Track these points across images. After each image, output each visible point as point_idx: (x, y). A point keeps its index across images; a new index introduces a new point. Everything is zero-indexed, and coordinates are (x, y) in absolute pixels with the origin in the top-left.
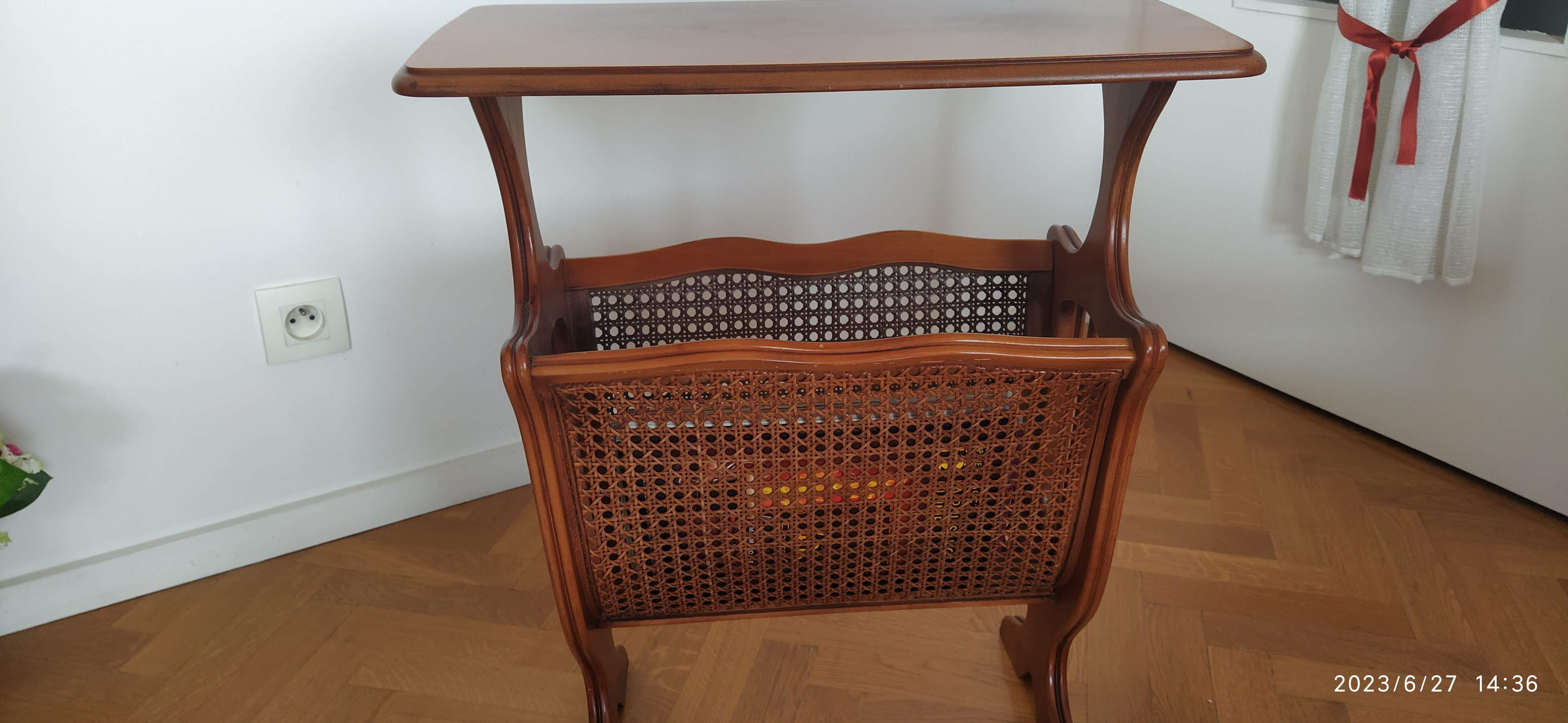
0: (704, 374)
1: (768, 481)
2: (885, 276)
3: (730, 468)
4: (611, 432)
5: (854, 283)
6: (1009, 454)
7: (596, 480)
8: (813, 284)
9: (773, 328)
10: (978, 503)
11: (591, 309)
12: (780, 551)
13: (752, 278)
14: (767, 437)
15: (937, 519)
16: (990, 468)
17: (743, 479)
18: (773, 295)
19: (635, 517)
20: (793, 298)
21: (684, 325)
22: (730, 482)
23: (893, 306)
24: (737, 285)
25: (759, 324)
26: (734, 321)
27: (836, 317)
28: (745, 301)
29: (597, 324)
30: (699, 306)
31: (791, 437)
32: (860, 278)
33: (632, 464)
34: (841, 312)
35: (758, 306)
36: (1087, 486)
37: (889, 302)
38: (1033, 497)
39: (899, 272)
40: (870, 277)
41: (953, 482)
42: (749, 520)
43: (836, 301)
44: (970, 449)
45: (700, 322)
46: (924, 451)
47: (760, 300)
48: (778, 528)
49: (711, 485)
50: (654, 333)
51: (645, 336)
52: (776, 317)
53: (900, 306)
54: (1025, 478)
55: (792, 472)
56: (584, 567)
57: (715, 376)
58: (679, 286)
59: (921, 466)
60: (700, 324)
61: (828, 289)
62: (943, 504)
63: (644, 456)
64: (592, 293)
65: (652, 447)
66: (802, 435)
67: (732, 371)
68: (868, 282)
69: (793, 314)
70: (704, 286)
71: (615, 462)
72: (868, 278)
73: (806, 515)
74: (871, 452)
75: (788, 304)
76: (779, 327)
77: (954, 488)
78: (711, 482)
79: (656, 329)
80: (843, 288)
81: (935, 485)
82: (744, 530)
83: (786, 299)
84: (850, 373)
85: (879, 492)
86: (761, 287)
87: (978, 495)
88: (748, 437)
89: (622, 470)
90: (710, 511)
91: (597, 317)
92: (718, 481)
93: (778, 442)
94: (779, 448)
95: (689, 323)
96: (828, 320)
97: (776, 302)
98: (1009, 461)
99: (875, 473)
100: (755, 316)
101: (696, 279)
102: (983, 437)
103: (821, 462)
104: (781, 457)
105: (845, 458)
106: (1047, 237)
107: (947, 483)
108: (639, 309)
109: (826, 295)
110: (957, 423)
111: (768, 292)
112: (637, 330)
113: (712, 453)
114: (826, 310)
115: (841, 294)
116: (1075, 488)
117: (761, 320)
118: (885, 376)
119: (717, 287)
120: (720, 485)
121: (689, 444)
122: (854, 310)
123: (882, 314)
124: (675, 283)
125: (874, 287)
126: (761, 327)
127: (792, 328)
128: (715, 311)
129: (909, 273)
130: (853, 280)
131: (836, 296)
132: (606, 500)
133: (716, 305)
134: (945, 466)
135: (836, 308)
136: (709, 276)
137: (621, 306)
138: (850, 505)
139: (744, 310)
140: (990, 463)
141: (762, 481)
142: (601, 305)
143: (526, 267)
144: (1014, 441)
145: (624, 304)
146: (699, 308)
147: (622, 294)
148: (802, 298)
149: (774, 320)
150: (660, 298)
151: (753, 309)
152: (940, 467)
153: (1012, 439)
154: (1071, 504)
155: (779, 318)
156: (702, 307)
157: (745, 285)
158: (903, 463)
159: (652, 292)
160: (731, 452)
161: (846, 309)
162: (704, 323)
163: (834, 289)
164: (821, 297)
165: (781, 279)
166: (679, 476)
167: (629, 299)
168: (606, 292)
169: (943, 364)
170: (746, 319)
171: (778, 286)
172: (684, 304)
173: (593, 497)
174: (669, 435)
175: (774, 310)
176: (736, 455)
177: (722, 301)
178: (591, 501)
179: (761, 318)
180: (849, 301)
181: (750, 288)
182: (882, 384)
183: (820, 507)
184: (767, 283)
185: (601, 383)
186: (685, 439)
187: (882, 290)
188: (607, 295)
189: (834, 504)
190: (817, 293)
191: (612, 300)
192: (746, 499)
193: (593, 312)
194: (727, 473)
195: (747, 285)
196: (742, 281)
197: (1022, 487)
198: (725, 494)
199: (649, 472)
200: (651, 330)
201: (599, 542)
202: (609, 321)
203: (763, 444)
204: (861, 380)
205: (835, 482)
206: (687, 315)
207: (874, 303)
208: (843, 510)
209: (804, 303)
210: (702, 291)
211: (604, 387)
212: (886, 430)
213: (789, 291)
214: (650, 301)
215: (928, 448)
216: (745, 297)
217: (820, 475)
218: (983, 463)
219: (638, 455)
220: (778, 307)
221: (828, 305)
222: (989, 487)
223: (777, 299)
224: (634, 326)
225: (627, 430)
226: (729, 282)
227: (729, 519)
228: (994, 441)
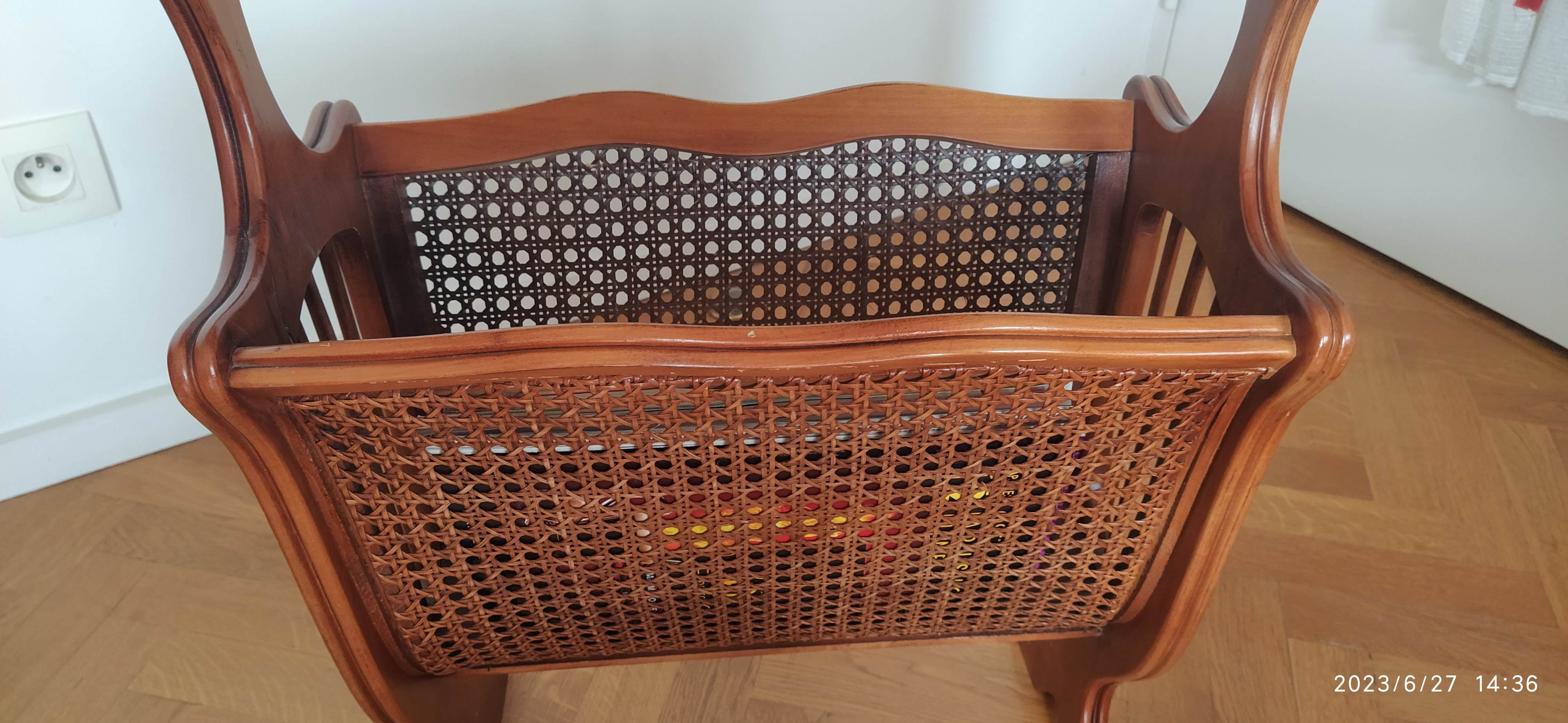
0: (543, 382)
1: (671, 519)
2: (869, 153)
3: (606, 505)
4: (397, 460)
5: (820, 163)
6: (1060, 480)
7: (387, 523)
8: (757, 165)
9: (695, 232)
10: (1003, 539)
11: (407, 203)
12: (696, 598)
13: (661, 155)
14: (664, 465)
15: (939, 558)
16: (1027, 498)
17: (629, 519)
18: (694, 181)
19: (460, 568)
20: (725, 187)
21: (556, 227)
22: (608, 521)
23: (881, 200)
24: (637, 166)
25: (673, 226)
26: (634, 221)
27: (792, 216)
28: (651, 191)
29: (417, 226)
30: (578, 198)
31: (705, 465)
32: (830, 156)
33: (443, 502)
34: (800, 208)
35: (671, 198)
36: (1176, 517)
37: (875, 194)
38: (1090, 532)
39: (891, 147)
40: (845, 155)
41: (967, 516)
42: (645, 566)
43: (792, 192)
44: (998, 474)
45: (580, 223)
46: (922, 479)
47: (674, 189)
48: (693, 573)
49: (577, 527)
50: (508, 239)
51: (495, 243)
52: (700, 216)
53: (891, 200)
54: (1080, 509)
55: (709, 509)
56: (388, 632)
57: (562, 385)
58: (546, 166)
59: (918, 497)
60: (581, 226)
61: (780, 173)
62: (949, 541)
63: (461, 492)
64: (407, 178)
65: (471, 480)
66: (724, 463)
67: (593, 378)
68: (843, 162)
69: (726, 211)
70: (584, 167)
71: (413, 499)
72: (843, 157)
73: (734, 557)
74: (836, 481)
75: (718, 196)
76: (704, 231)
77: (966, 521)
78: (577, 523)
79: (511, 233)
80: (804, 172)
81: (939, 520)
82: (638, 577)
83: (715, 188)
84: (803, 377)
85: (849, 530)
86: (675, 169)
87: (1004, 530)
88: (633, 466)
89: (426, 509)
90: (580, 557)
91: (417, 215)
92: (588, 522)
93: (684, 472)
94: (685, 480)
95: (564, 224)
96: (780, 221)
97: (699, 192)
98: (1057, 490)
99: (843, 507)
100: (667, 214)
101: (571, 156)
102: (1020, 460)
103: (755, 496)
104: (689, 490)
105: (794, 490)
106: (1124, 97)
107: (956, 517)
108: (484, 202)
109: (777, 182)
110: (980, 444)
111: (686, 177)
112: (482, 235)
113: (574, 487)
114: (777, 206)
115: (800, 180)
116: (1156, 520)
117: (676, 221)
118: (862, 382)
119: (605, 168)
120: (592, 526)
121: (534, 475)
122: (819, 205)
123: (863, 213)
124: (539, 163)
125: (851, 171)
126: (676, 231)
127: (724, 232)
128: (603, 206)
129: (906, 149)
130: (819, 159)
131: (792, 184)
132: (408, 548)
133: (605, 196)
134: (956, 496)
135: (792, 202)
136: (591, 150)
137: (453, 198)
138: (803, 546)
139: (648, 205)
140: (1027, 492)
141: (660, 521)
142: (422, 197)
143: (243, 169)
144: (1069, 464)
145: (458, 195)
146: (578, 202)
147: (455, 178)
148: (739, 186)
149: (696, 221)
150: (516, 185)
151: (663, 203)
152: (947, 498)
153: (1067, 462)
154: (1147, 540)
155: (705, 218)
156: (583, 200)
157: (649, 166)
158: (889, 494)
159: (503, 176)
160: (606, 486)
161: (808, 205)
162: (586, 224)
163: (789, 173)
164: (769, 186)
165: (706, 157)
166: (524, 516)
167: (466, 187)
168: (430, 176)
169: (963, 366)
170: (652, 218)
171: (702, 168)
172: (553, 196)
173: (387, 544)
174: (498, 465)
175: (696, 205)
176: (615, 489)
177: (614, 191)
178: (385, 550)
179: (676, 217)
180: (813, 192)
181: (657, 170)
182: (857, 393)
183: (755, 549)
184: (685, 164)
185: (364, 393)
186: (525, 469)
187: (863, 176)
188: (432, 180)
189: (778, 545)
190: (764, 179)
191: (440, 188)
192: (637, 542)
193: (410, 207)
194: (602, 512)
195: (653, 166)
196: (645, 159)
197: (1074, 520)
198: (603, 537)
199: (474, 511)
200: (505, 234)
201: (407, 601)
202: (436, 220)
203: (657, 474)
204: (820, 387)
205: (778, 519)
206: (559, 212)
207: (851, 195)
208: (793, 552)
209: (742, 194)
210: (582, 175)
211: (370, 401)
212: (863, 453)
213: (719, 176)
214: (500, 190)
215: (929, 475)
216: (650, 184)
217: (756, 510)
218: (1016, 492)
219: (450, 490)
220: (702, 201)
221: (780, 197)
222: (1022, 520)
223: (700, 188)
224: (478, 229)
225: (425, 457)
226: (625, 161)
227: (613, 566)
228: (1037, 464)
